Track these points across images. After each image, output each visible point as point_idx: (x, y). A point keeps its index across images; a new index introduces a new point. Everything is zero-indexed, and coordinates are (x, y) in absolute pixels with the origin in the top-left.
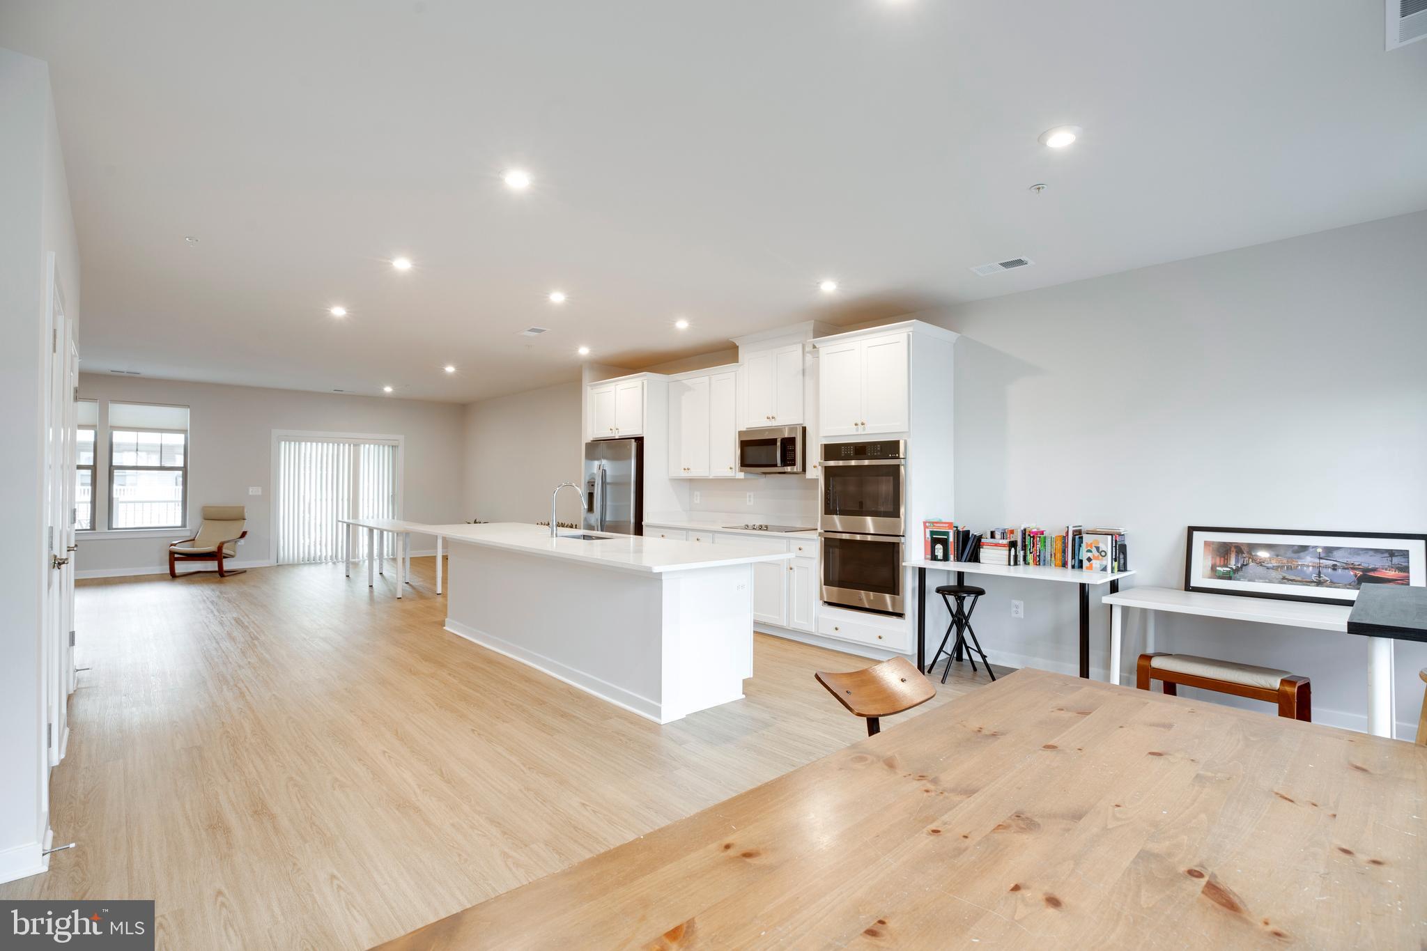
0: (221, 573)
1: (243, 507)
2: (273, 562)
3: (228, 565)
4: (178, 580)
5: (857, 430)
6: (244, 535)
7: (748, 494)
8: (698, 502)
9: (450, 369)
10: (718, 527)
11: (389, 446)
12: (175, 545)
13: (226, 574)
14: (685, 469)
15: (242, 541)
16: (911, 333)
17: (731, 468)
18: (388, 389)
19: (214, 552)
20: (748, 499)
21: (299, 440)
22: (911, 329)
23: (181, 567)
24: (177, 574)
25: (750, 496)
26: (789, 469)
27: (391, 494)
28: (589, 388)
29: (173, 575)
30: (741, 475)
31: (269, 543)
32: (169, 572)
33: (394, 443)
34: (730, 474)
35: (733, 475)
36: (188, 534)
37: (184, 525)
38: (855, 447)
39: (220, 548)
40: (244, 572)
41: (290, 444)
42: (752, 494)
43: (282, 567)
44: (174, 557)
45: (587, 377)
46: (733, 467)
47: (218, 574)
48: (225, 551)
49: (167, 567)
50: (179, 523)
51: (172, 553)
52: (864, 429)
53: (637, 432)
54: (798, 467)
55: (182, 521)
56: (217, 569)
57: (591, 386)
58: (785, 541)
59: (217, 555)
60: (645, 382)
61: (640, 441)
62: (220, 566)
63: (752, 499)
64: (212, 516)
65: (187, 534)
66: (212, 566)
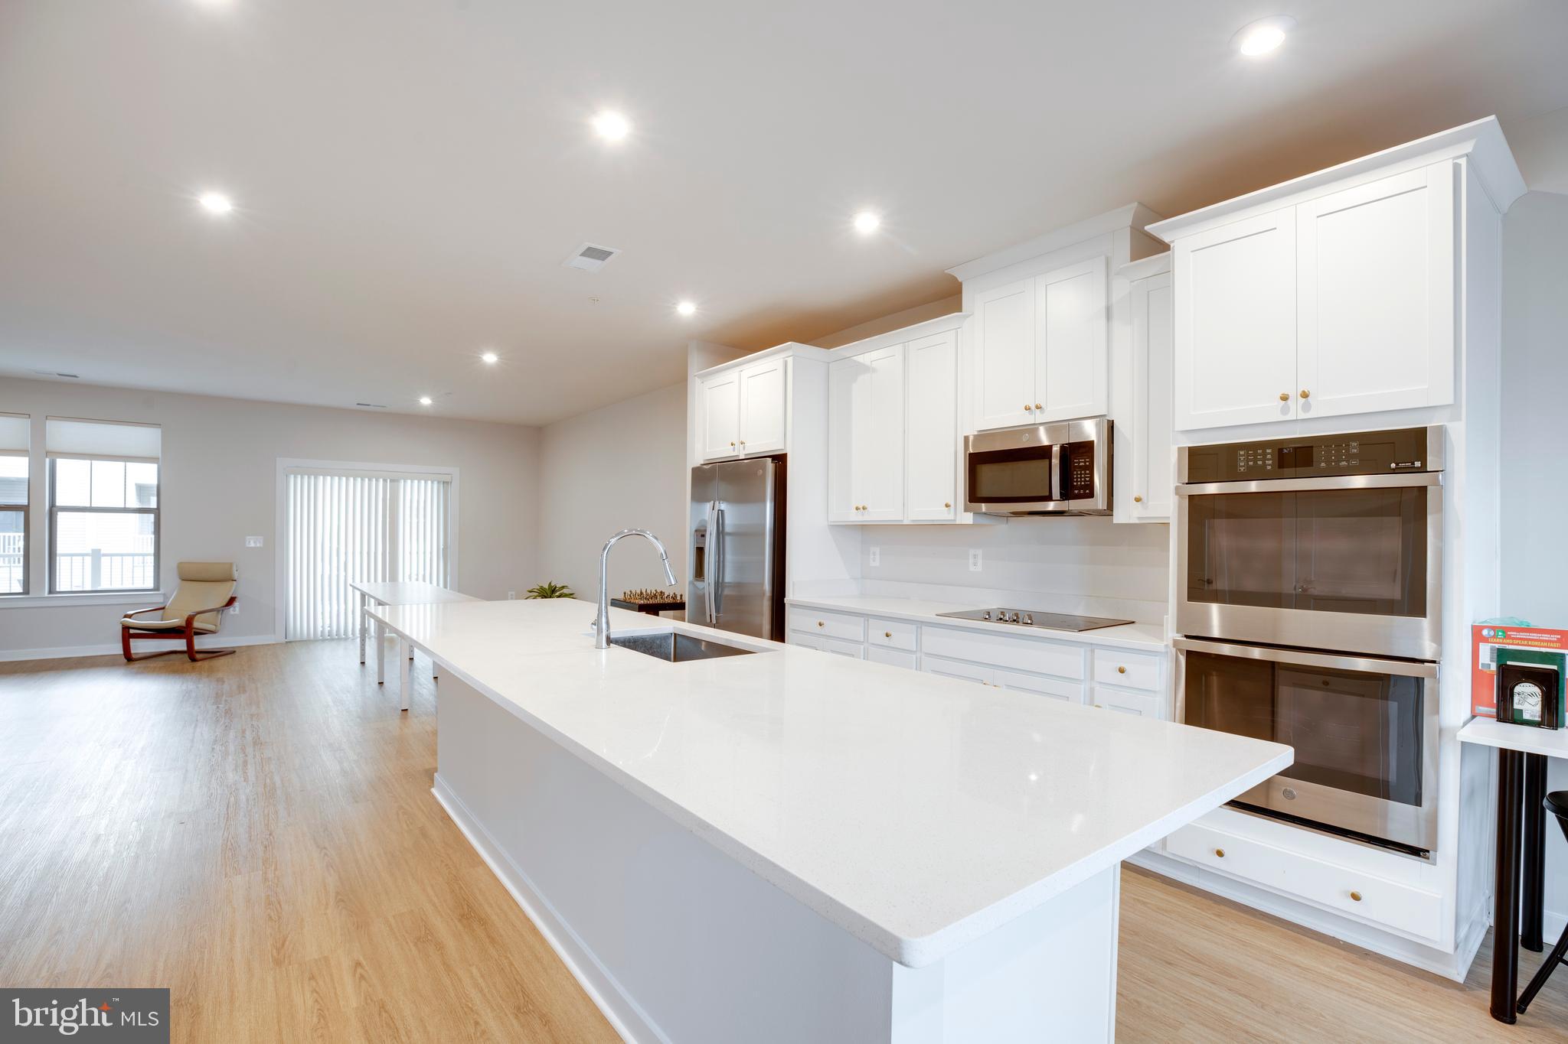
0: (192, 654)
1: (231, 565)
2: (278, 638)
3: (201, 643)
4: (137, 665)
5: (1285, 410)
6: (231, 601)
7: (972, 552)
8: (877, 563)
9: (490, 358)
10: (929, 615)
11: (439, 482)
12: (130, 616)
13: (198, 656)
14: (857, 509)
15: (231, 610)
16: (1463, 162)
17: (947, 506)
18: (426, 401)
19: (183, 627)
20: (971, 561)
21: (315, 473)
22: (1468, 147)
23: (139, 647)
24: (134, 656)
25: (975, 556)
26: (1074, 505)
27: (442, 547)
28: (698, 381)
29: (128, 657)
30: (968, 518)
31: (272, 612)
32: (122, 652)
33: (447, 478)
34: (945, 516)
35: (951, 517)
36: (160, 599)
37: (157, 588)
38: (1280, 450)
39: (190, 621)
40: (231, 652)
41: (302, 478)
42: (979, 552)
43: (292, 645)
44: (128, 634)
45: (695, 362)
46: (952, 503)
47: (186, 656)
48: (197, 624)
49: (120, 646)
50: (150, 584)
51: (126, 629)
52: (1307, 408)
53: (775, 446)
54: (1099, 501)
55: (154, 584)
56: (185, 648)
57: (700, 376)
58: (1082, 651)
59: (186, 631)
60: (790, 361)
61: (780, 460)
62: (190, 644)
63: (980, 562)
64: (193, 576)
65: (157, 599)
66: (180, 644)
